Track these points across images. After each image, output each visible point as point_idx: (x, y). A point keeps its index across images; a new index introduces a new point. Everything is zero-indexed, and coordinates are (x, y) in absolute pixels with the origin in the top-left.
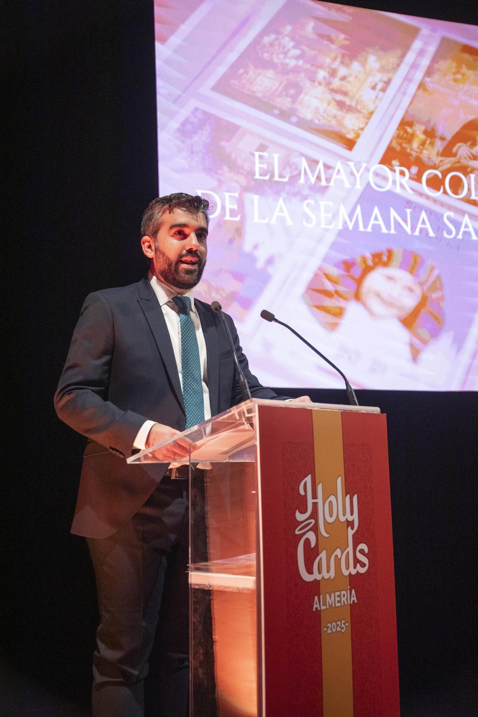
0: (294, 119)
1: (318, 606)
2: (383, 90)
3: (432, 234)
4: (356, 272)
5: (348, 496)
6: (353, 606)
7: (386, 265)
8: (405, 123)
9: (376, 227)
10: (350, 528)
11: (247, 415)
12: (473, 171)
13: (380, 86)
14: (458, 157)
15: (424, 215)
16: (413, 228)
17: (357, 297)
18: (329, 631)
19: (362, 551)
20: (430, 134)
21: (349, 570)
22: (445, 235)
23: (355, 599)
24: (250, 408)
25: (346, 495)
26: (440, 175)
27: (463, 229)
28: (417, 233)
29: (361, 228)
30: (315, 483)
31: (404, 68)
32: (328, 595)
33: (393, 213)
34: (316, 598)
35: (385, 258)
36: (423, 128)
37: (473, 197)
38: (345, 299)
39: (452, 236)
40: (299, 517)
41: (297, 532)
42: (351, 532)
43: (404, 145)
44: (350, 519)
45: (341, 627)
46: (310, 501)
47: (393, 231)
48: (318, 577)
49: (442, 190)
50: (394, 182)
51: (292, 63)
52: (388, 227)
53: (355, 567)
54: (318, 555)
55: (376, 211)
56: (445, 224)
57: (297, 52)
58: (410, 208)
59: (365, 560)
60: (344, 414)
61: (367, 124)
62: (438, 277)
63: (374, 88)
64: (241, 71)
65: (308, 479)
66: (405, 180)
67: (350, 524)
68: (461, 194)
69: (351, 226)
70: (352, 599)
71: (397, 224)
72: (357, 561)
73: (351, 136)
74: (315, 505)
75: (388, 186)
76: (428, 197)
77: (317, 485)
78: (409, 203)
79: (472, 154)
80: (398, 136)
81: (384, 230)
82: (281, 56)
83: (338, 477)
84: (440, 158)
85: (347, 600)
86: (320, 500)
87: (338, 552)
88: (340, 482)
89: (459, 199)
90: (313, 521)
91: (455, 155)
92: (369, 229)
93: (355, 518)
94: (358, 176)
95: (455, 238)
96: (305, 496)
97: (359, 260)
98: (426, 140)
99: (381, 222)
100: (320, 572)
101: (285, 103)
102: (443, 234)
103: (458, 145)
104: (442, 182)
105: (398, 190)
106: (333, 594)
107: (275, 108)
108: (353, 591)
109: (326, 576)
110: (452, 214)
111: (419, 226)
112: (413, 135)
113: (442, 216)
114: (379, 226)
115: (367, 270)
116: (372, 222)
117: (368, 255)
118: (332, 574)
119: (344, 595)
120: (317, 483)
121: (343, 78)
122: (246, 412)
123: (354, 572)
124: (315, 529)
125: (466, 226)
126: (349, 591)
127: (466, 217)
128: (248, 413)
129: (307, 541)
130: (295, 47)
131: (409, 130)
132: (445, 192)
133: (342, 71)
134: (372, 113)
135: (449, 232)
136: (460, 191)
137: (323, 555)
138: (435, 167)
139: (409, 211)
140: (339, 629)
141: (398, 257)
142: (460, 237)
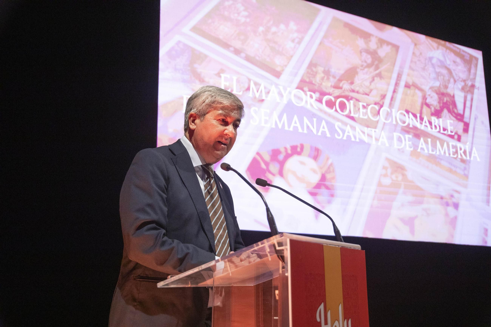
0: (243, 55)
2: (299, 43)
3: (328, 135)
4: (281, 157)
7: (299, 154)
8: (312, 65)
9: (296, 128)
11: (278, 248)
12: (352, 98)
13: (297, 40)
14: (343, 89)
15: (324, 123)
16: (318, 131)
17: (281, 174)
20: (327, 73)
22: (336, 136)
24: (281, 241)
25: (344, 320)
26: (333, 99)
27: (346, 134)
28: (320, 134)
29: (286, 128)
30: (326, 311)
31: (311, 31)
33: (306, 120)
35: (299, 150)
36: (322, 69)
37: (352, 115)
38: (274, 175)
39: (340, 138)
43: (311, 78)
47: (305, 131)
49: (334, 109)
50: (306, 102)
51: (243, 20)
52: (303, 129)
55: (296, 118)
56: (336, 130)
57: (246, 13)
58: (315, 118)
61: (288, 63)
62: (331, 164)
63: (293, 41)
64: (210, 21)
66: (313, 101)
68: (345, 112)
69: (280, 126)
71: (308, 127)
73: (278, 69)
75: (302, 104)
76: (325, 113)
77: (327, 311)
78: (314, 115)
79: (351, 88)
80: (308, 73)
81: (300, 130)
82: (236, 15)
83: (340, 304)
84: (332, 89)
89: (343, 115)
91: (341, 88)
92: (291, 129)
94: (285, 95)
95: (342, 139)
97: (282, 150)
98: (324, 77)
99: (298, 125)
101: (237, 44)
102: (335, 136)
103: (343, 82)
104: (334, 104)
105: (309, 107)
107: (231, 46)
110: (340, 124)
111: (321, 129)
112: (316, 73)
113: (334, 125)
114: (297, 127)
115: (288, 156)
116: (293, 124)
117: (288, 147)
120: (327, 309)
121: (274, 33)
122: (277, 245)
125: (348, 132)
127: (348, 126)
128: (279, 246)
130: (244, 10)
131: (314, 69)
132: (336, 110)
133: (274, 29)
134: (292, 56)
135: (339, 135)
136: (344, 111)
138: (329, 94)
139: (315, 120)
141: (307, 150)
142: (345, 138)
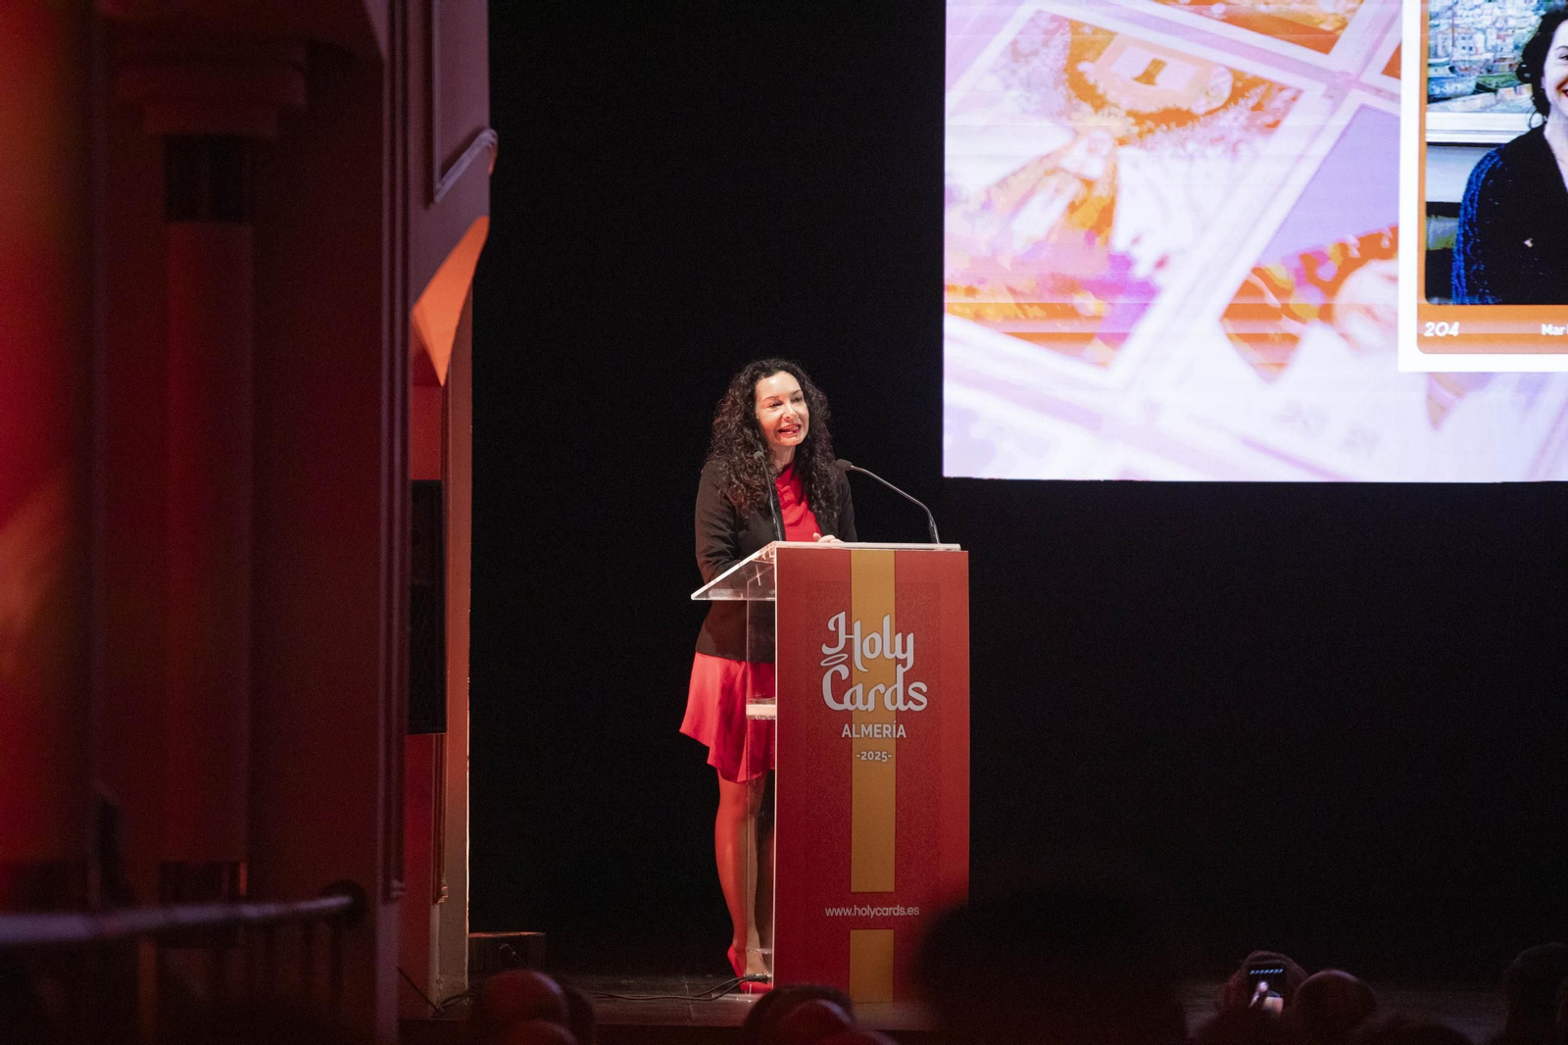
1: (849, 733)
5: (900, 635)
6: (899, 741)
7: (1384, 256)
10: (899, 666)
17: (1326, 314)
18: (863, 758)
19: (915, 689)
21: (897, 705)
23: (904, 734)
32: (863, 726)
34: (847, 726)
38: (1301, 319)
40: (826, 650)
41: (822, 664)
42: (901, 671)
44: (901, 656)
45: (881, 757)
46: (842, 637)
48: (851, 708)
53: (905, 704)
54: (851, 687)
59: (923, 699)
60: (897, 553)
65: (842, 617)
67: (904, 663)
70: (899, 733)
72: (907, 698)
74: (849, 642)
83: (886, 615)
85: (891, 733)
86: (857, 636)
87: (881, 687)
88: (887, 621)
90: (846, 656)
93: (910, 656)
96: (837, 631)
100: (852, 702)
106: (871, 726)
108: (901, 726)
109: (862, 707)
117: (1352, 240)
118: (871, 706)
119: (887, 729)
123: (903, 708)
124: (849, 663)
126: (894, 726)
129: (836, 675)
137: (859, 689)
140: (877, 758)
